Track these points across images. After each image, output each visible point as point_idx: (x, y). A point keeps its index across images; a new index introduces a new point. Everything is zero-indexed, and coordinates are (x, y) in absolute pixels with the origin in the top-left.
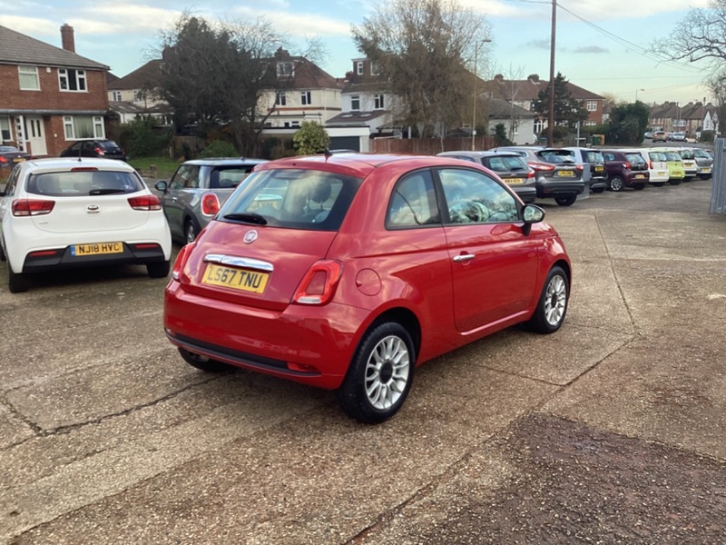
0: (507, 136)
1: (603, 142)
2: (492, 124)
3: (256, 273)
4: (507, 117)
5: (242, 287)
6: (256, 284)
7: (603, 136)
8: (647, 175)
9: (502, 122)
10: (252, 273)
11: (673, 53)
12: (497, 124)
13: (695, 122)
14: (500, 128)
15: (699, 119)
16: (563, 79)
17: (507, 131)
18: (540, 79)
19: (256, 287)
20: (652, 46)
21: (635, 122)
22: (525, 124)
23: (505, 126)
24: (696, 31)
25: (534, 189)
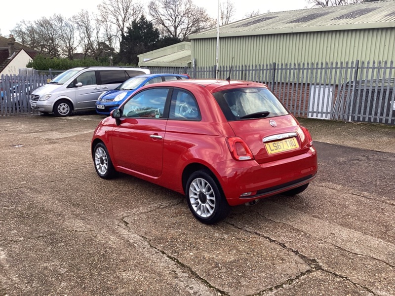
10: (289, 140)
19: (295, 145)
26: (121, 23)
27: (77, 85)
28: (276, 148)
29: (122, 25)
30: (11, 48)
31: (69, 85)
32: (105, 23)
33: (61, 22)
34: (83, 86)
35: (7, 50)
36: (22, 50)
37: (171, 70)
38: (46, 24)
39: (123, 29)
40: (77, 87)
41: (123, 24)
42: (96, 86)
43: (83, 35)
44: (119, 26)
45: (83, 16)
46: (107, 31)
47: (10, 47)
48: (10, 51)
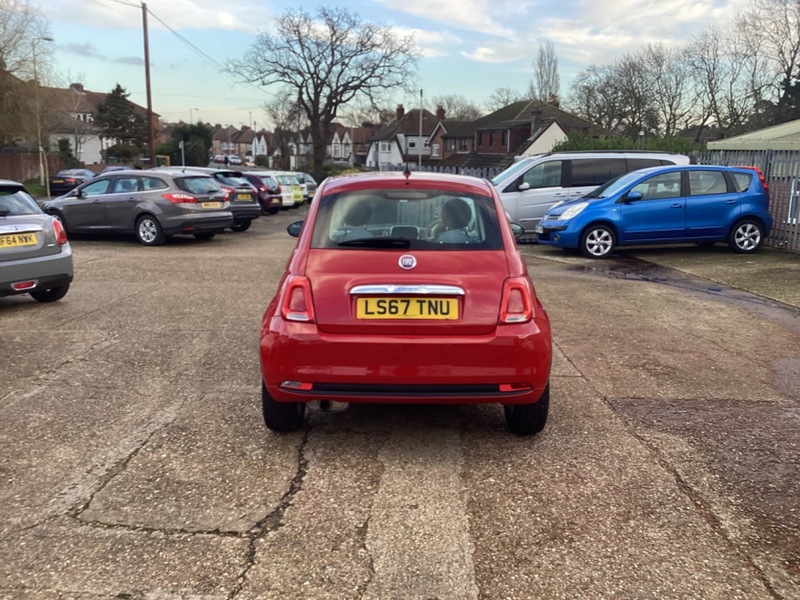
0: (73, 153)
1: (168, 163)
2: (55, 139)
3: (439, 300)
4: (72, 132)
5: (425, 316)
6: (445, 311)
7: (168, 158)
8: (280, 199)
9: (67, 136)
10: (433, 300)
11: (247, 74)
12: (60, 138)
13: (243, 146)
14: (64, 144)
15: (246, 143)
16: (123, 91)
17: (73, 147)
18: (85, 89)
19: (447, 313)
20: (227, 65)
21: (201, 143)
22: (92, 141)
23: (70, 142)
24: (268, 55)
25: (230, 214)
26: (788, 57)
27: (521, 187)
28: (382, 310)
29: (790, 63)
30: (536, 119)
31: (508, 187)
32: (752, 59)
33: (660, 65)
34: (530, 190)
35: (529, 124)
36: (555, 124)
37: (742, 158)
38: (632, 69)
39: (790, 69)
40: (521, 190)
41: (793, 59)
42: (560, 189)
43: (700, 88)
44: (783, 62)
45: (705, 48)
46: (753, 76)
47: (533, 119)
48: (533, 127)
